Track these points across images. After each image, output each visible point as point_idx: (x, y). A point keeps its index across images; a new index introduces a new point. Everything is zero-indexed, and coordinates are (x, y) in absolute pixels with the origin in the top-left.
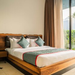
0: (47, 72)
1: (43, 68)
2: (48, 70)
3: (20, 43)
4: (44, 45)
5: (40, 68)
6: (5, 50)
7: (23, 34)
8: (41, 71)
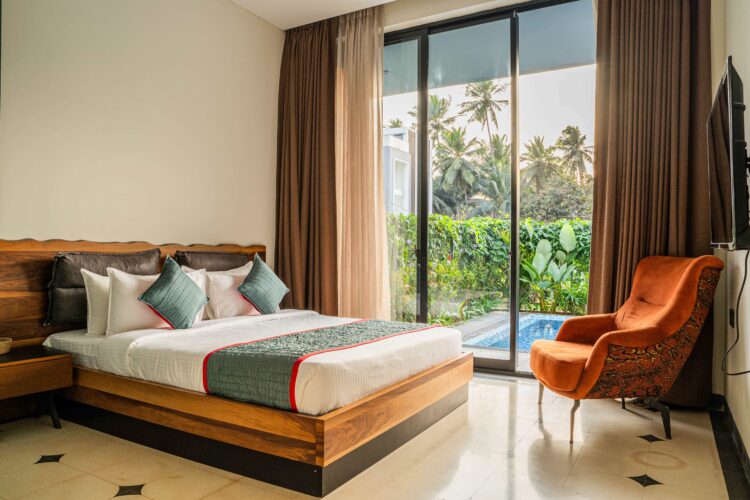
0: (346, 431)
1: (330, 415)
2: (350, 425)
3: (159, 295)
4: (281, 308)
5: (320, 418)
6: (48, 343)
7: (156, 240)
8: (327, 428)
